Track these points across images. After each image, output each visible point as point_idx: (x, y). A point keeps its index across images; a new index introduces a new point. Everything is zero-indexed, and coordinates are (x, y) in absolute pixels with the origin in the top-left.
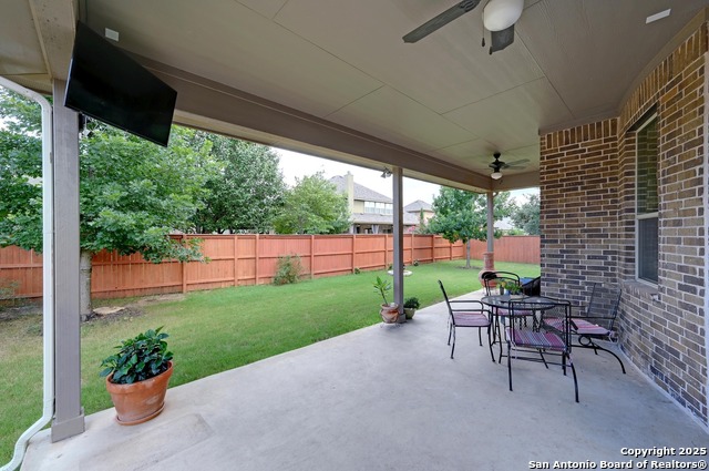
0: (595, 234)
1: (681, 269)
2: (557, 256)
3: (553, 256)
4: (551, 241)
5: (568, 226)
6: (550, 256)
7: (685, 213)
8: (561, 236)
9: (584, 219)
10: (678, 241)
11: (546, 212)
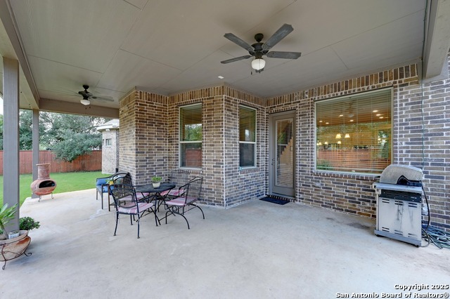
0: (160, 149)
1: (214, 160)
2: (144, 161)
3: (142, 161)
4: (141, 152)
5: (150, 144)
6: (141, 161)
7: (216, 142)
8: (146, 150)
9: (155, 141)
10: (213, 151)
11: (139, 136)
